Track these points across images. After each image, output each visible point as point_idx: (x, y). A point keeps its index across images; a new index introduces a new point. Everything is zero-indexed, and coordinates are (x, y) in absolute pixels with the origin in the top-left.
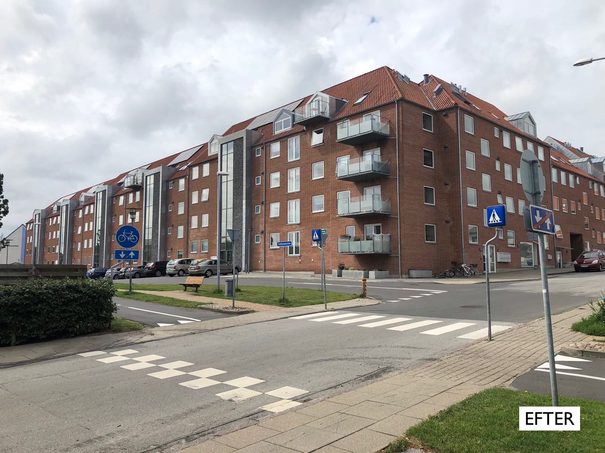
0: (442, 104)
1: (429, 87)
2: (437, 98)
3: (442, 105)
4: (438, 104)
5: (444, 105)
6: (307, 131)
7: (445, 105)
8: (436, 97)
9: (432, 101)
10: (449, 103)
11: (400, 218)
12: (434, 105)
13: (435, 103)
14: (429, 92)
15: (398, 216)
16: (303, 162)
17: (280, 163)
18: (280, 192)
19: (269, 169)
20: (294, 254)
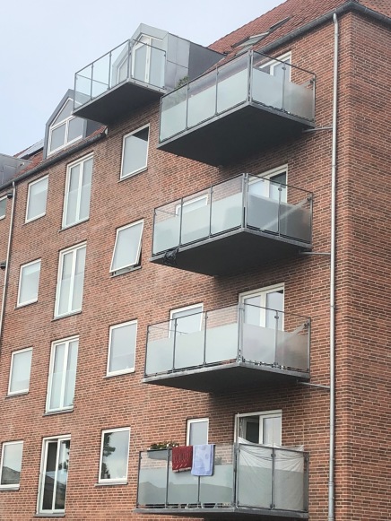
6: (111, 137)
11: (335, 390)
15: (329, 385)
16: (95, 228)
17: (44, 234)
18: (36, 319)
19: (17, 255)
20: (53, 510)
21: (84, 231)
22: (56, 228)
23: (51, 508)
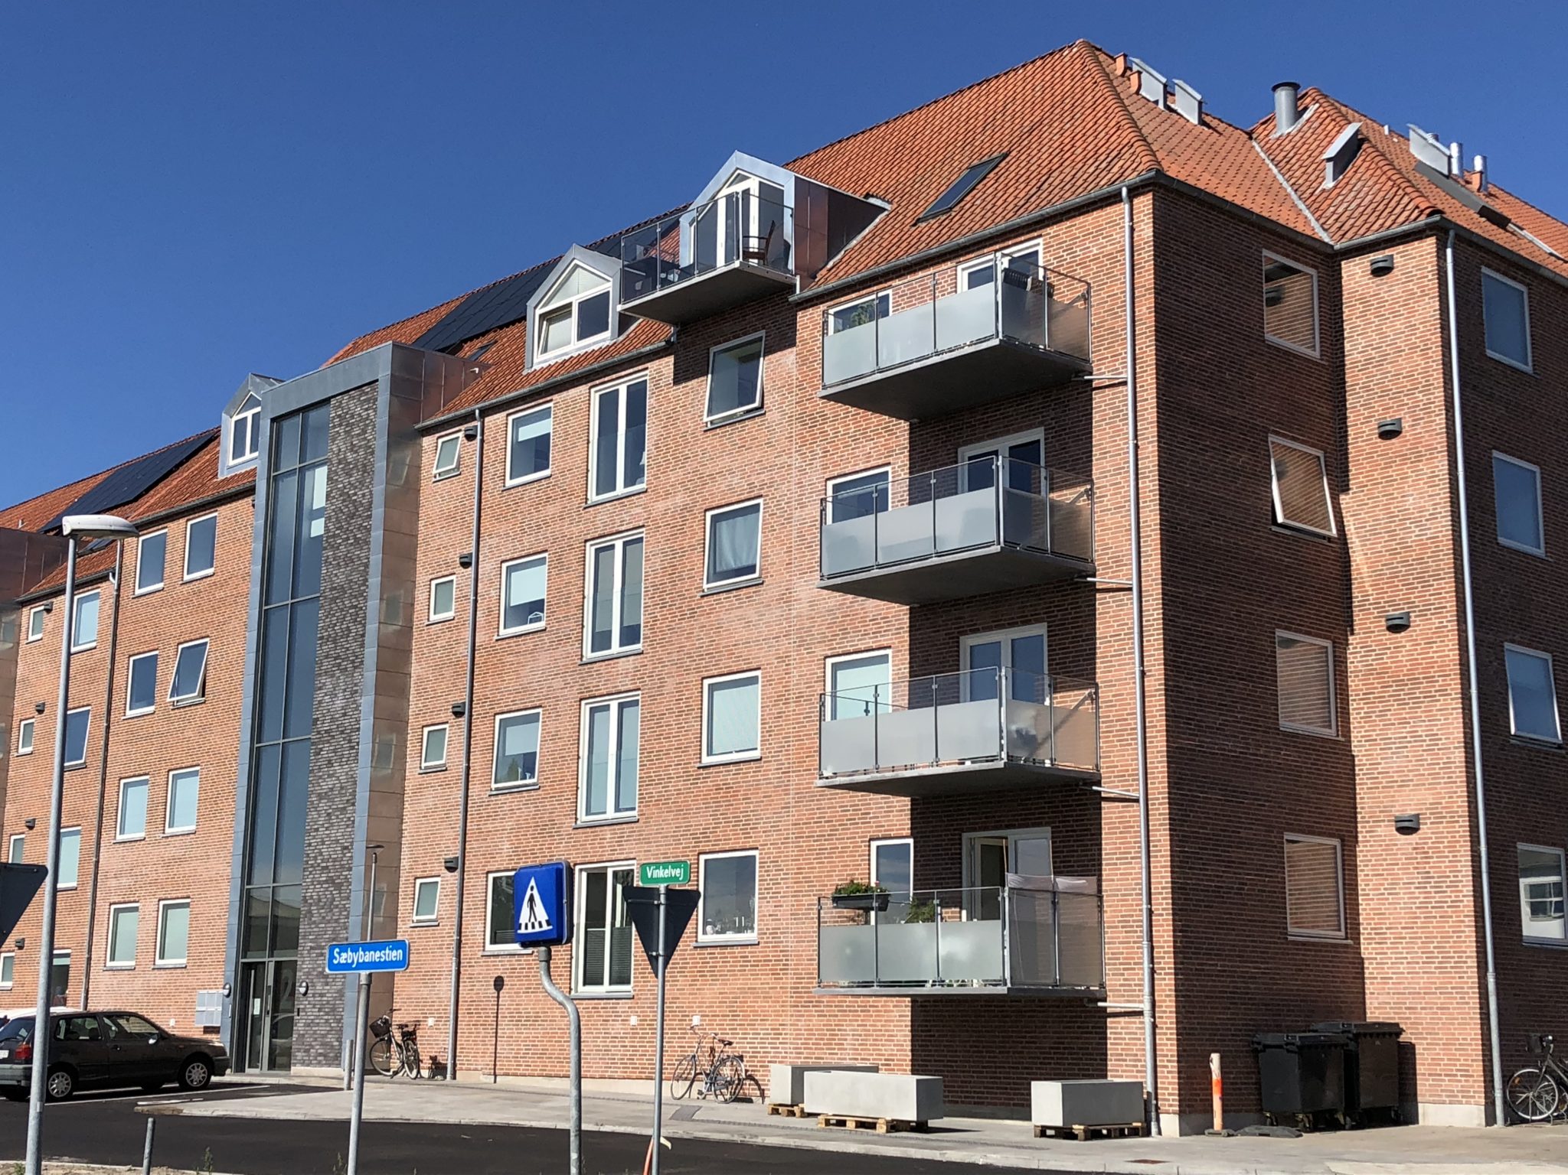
0: (1364, 217)
1: (1299, 144)
2: (1337, 191)
3: (1366, 222)
4: (1343, 218)
5: (1372, 219)
6: (684, 347)
7: (1380, 222)
8: (1335, 187)
9: (1316, 205)
10: (1398, 210)
11: (1146, 799)
12: (1322, 220)
13: (1328, 214)
14: (1301, 166)
15: (1138, 791)
16: (661, 506)
17: (551, 509)
18: (544, 659)
19: (494, 541)
20: (605, 988)
21: (639, 510)
22: (576, 502)
23: (601, 983)
